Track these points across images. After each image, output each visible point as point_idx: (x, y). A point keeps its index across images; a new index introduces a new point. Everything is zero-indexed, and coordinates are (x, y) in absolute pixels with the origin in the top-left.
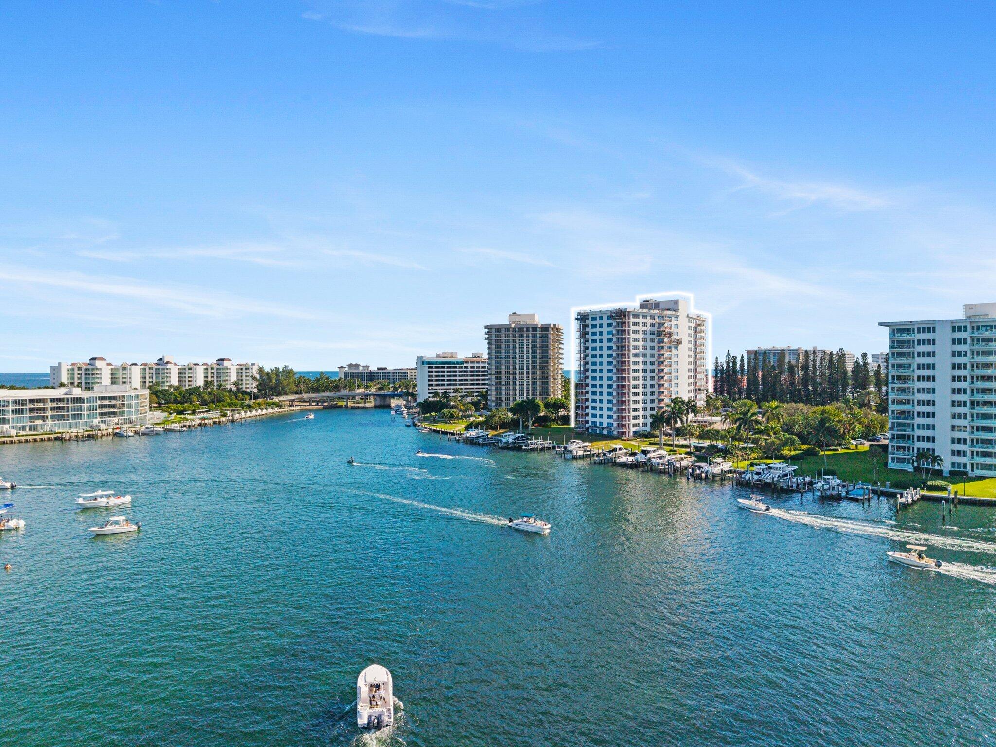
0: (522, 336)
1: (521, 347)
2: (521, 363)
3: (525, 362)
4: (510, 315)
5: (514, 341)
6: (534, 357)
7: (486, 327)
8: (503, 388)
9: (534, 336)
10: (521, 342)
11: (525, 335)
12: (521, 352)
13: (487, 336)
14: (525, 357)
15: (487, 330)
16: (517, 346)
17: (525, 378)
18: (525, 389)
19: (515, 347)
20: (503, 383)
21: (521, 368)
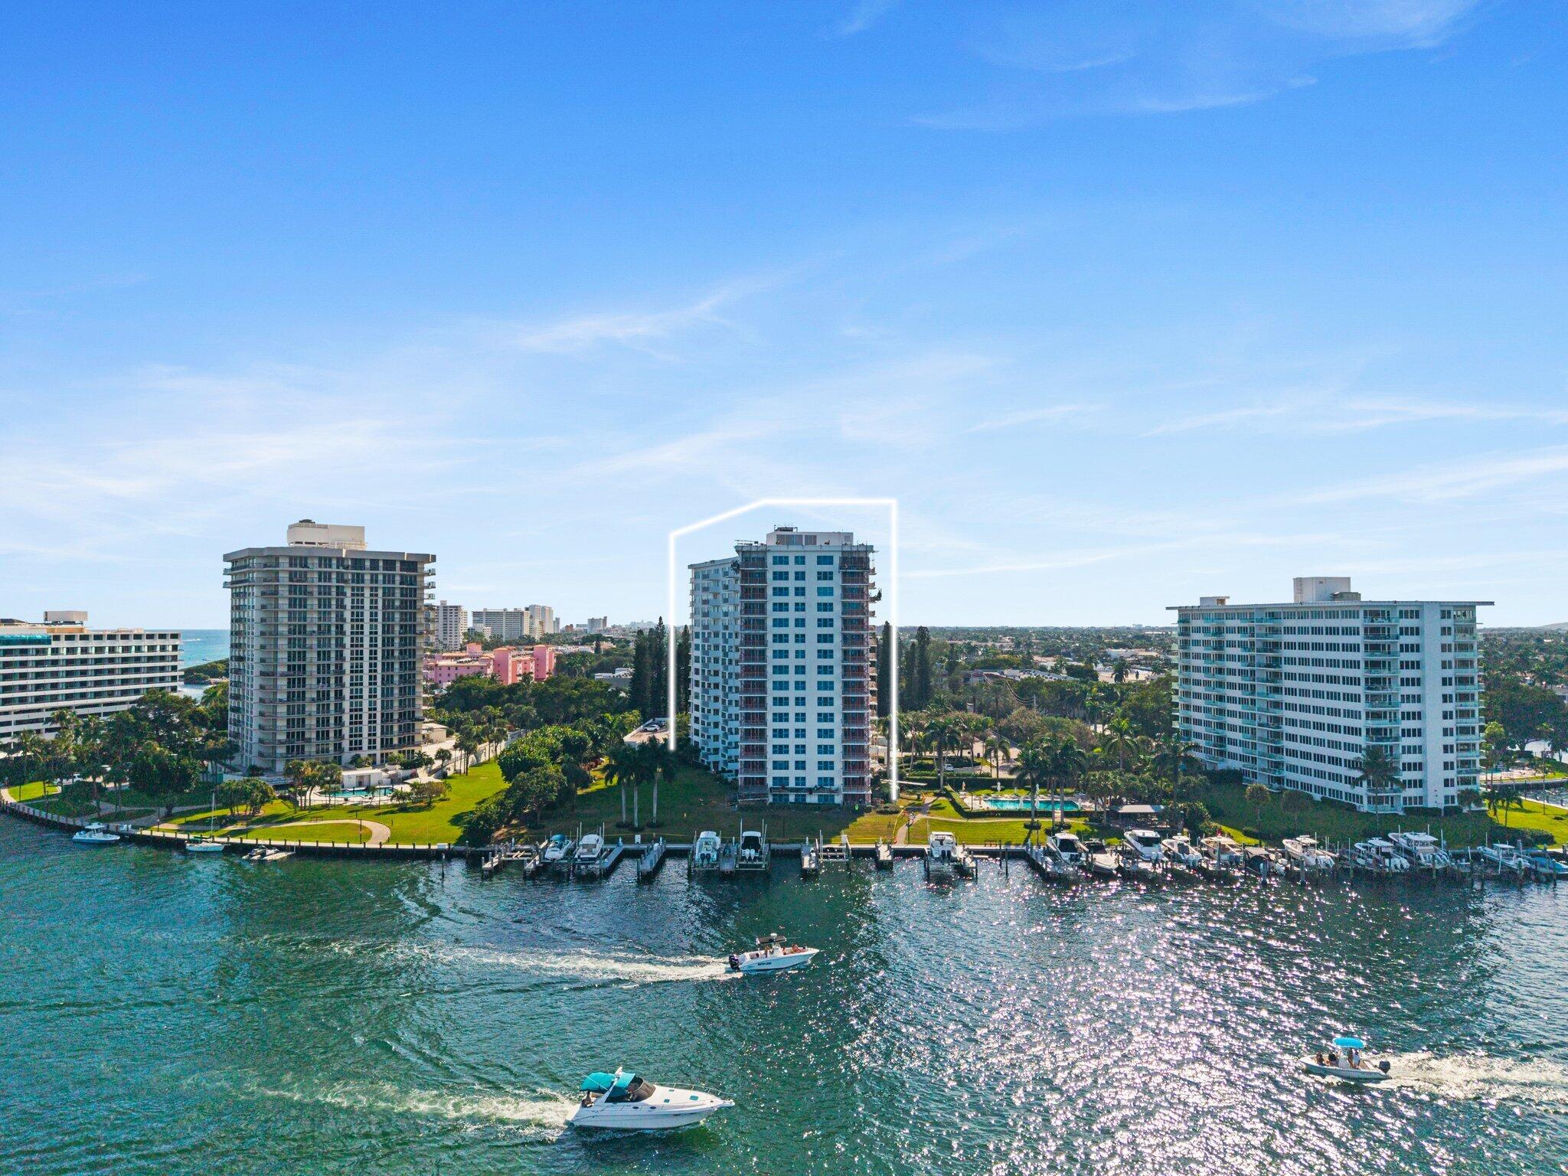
0: (359, 578)
1: (358, 605)
2: (357, 643)
3: (366, 642)
4: (291, 527)
5: (340, 592)
6: (387, 629)
7: (226, 558)
8: (312, 708)
9: (389, 579)
10: (358, 593)
11: (367, 577)
12: (358, 617)
13: (229, 579)
14: (367, 630)
15: (229, 565)
16: (348, 602)
17: (366, 680)
18: (366, 706)
19: (341, 605)
20: (311, 694)
21: (358, 655)
